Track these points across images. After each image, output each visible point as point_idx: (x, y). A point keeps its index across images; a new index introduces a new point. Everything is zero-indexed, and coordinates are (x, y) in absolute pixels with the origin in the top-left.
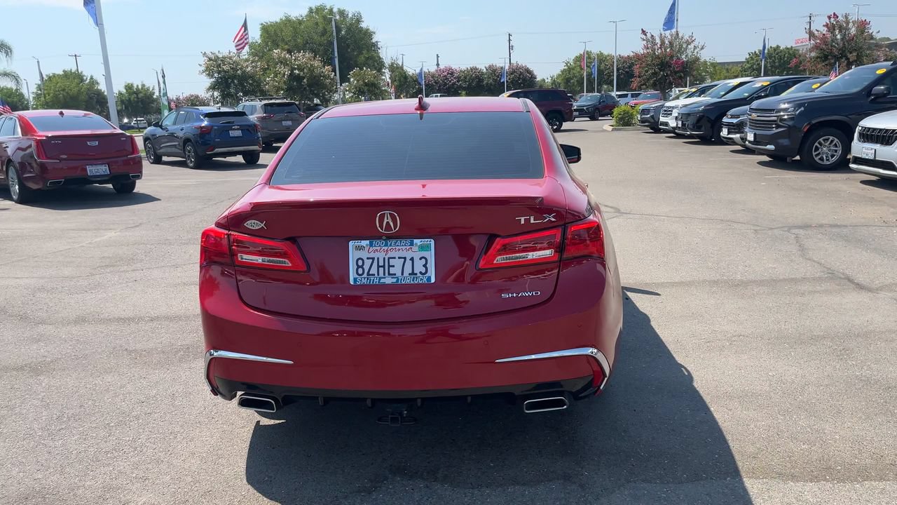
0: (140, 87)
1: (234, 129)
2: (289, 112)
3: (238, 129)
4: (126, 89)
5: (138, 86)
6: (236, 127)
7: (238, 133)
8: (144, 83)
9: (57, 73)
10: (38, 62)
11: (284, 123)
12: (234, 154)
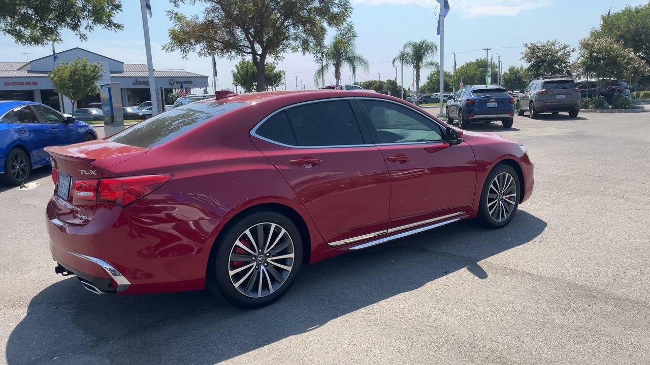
0: (519, 69)
1: (491, 102)
2: (564, 88)
3: (494, 102)
4: (510, 71)
5: (518, 68)
6: (493, 100)
7: (494, 105)
8: (523, 66)
9: (473, 61)
10: (455, 55)
11: (558, 97)
12: (496, 119)
